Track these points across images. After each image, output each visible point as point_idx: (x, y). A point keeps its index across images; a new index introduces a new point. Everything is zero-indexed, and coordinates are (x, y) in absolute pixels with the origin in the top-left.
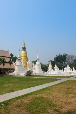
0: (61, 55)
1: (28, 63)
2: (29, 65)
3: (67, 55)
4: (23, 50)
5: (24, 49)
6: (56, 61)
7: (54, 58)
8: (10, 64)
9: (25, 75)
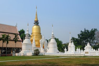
0: (88, 31)
1: (41, 41)
2: (42, 44)
3: (95, 30)
4: (35, 24)
5: (37, 23)
6: (81, 38)
7: (78, 35)
8: (16, 42)
9: (32, 55)
